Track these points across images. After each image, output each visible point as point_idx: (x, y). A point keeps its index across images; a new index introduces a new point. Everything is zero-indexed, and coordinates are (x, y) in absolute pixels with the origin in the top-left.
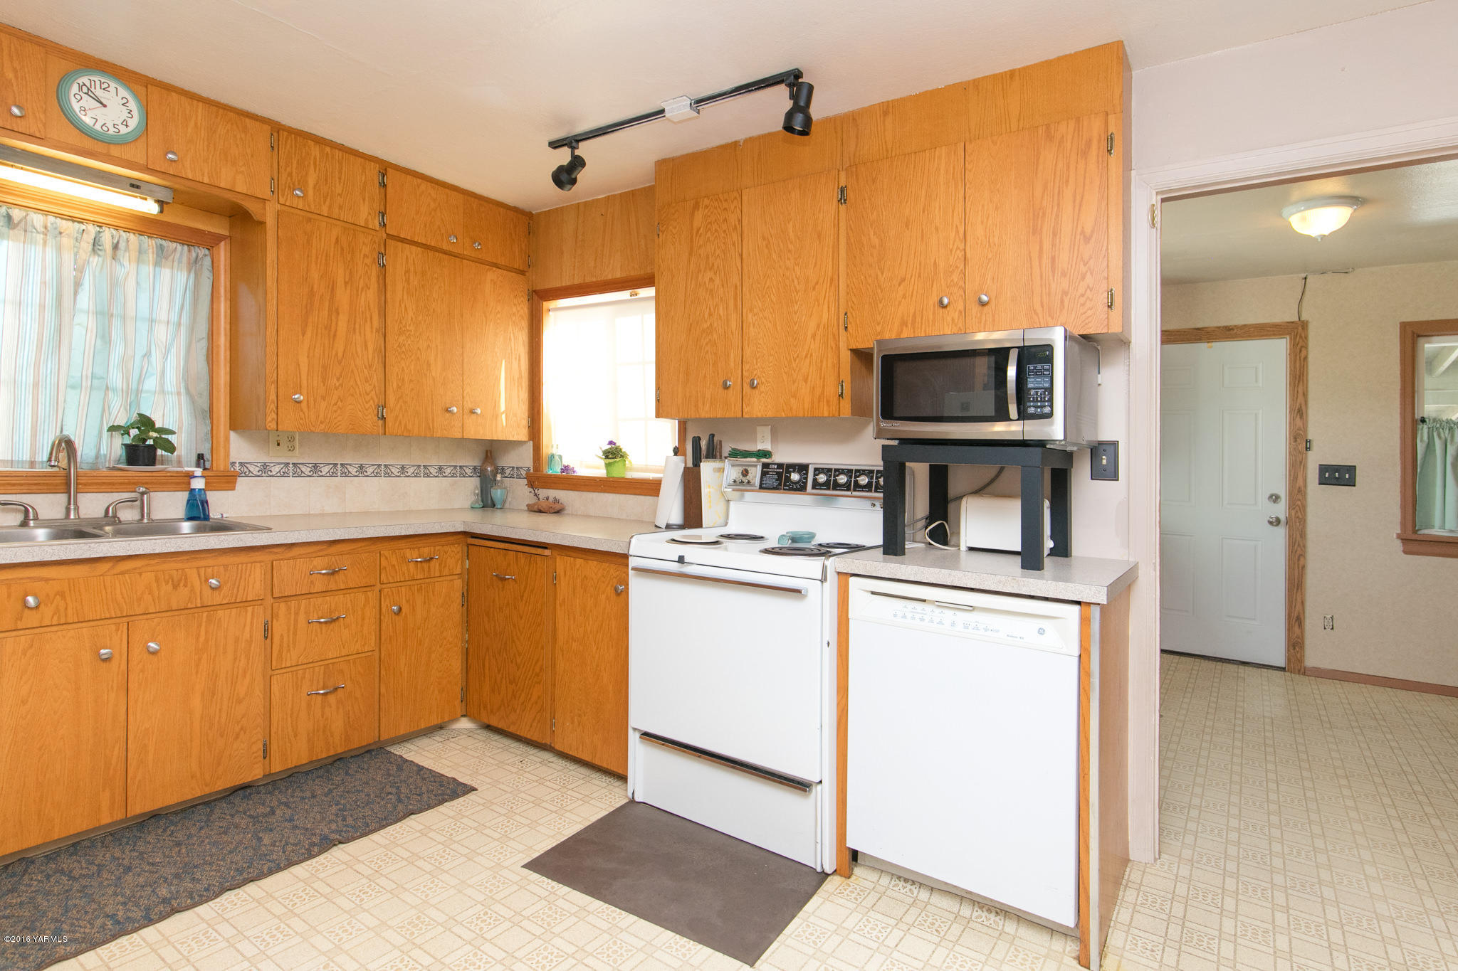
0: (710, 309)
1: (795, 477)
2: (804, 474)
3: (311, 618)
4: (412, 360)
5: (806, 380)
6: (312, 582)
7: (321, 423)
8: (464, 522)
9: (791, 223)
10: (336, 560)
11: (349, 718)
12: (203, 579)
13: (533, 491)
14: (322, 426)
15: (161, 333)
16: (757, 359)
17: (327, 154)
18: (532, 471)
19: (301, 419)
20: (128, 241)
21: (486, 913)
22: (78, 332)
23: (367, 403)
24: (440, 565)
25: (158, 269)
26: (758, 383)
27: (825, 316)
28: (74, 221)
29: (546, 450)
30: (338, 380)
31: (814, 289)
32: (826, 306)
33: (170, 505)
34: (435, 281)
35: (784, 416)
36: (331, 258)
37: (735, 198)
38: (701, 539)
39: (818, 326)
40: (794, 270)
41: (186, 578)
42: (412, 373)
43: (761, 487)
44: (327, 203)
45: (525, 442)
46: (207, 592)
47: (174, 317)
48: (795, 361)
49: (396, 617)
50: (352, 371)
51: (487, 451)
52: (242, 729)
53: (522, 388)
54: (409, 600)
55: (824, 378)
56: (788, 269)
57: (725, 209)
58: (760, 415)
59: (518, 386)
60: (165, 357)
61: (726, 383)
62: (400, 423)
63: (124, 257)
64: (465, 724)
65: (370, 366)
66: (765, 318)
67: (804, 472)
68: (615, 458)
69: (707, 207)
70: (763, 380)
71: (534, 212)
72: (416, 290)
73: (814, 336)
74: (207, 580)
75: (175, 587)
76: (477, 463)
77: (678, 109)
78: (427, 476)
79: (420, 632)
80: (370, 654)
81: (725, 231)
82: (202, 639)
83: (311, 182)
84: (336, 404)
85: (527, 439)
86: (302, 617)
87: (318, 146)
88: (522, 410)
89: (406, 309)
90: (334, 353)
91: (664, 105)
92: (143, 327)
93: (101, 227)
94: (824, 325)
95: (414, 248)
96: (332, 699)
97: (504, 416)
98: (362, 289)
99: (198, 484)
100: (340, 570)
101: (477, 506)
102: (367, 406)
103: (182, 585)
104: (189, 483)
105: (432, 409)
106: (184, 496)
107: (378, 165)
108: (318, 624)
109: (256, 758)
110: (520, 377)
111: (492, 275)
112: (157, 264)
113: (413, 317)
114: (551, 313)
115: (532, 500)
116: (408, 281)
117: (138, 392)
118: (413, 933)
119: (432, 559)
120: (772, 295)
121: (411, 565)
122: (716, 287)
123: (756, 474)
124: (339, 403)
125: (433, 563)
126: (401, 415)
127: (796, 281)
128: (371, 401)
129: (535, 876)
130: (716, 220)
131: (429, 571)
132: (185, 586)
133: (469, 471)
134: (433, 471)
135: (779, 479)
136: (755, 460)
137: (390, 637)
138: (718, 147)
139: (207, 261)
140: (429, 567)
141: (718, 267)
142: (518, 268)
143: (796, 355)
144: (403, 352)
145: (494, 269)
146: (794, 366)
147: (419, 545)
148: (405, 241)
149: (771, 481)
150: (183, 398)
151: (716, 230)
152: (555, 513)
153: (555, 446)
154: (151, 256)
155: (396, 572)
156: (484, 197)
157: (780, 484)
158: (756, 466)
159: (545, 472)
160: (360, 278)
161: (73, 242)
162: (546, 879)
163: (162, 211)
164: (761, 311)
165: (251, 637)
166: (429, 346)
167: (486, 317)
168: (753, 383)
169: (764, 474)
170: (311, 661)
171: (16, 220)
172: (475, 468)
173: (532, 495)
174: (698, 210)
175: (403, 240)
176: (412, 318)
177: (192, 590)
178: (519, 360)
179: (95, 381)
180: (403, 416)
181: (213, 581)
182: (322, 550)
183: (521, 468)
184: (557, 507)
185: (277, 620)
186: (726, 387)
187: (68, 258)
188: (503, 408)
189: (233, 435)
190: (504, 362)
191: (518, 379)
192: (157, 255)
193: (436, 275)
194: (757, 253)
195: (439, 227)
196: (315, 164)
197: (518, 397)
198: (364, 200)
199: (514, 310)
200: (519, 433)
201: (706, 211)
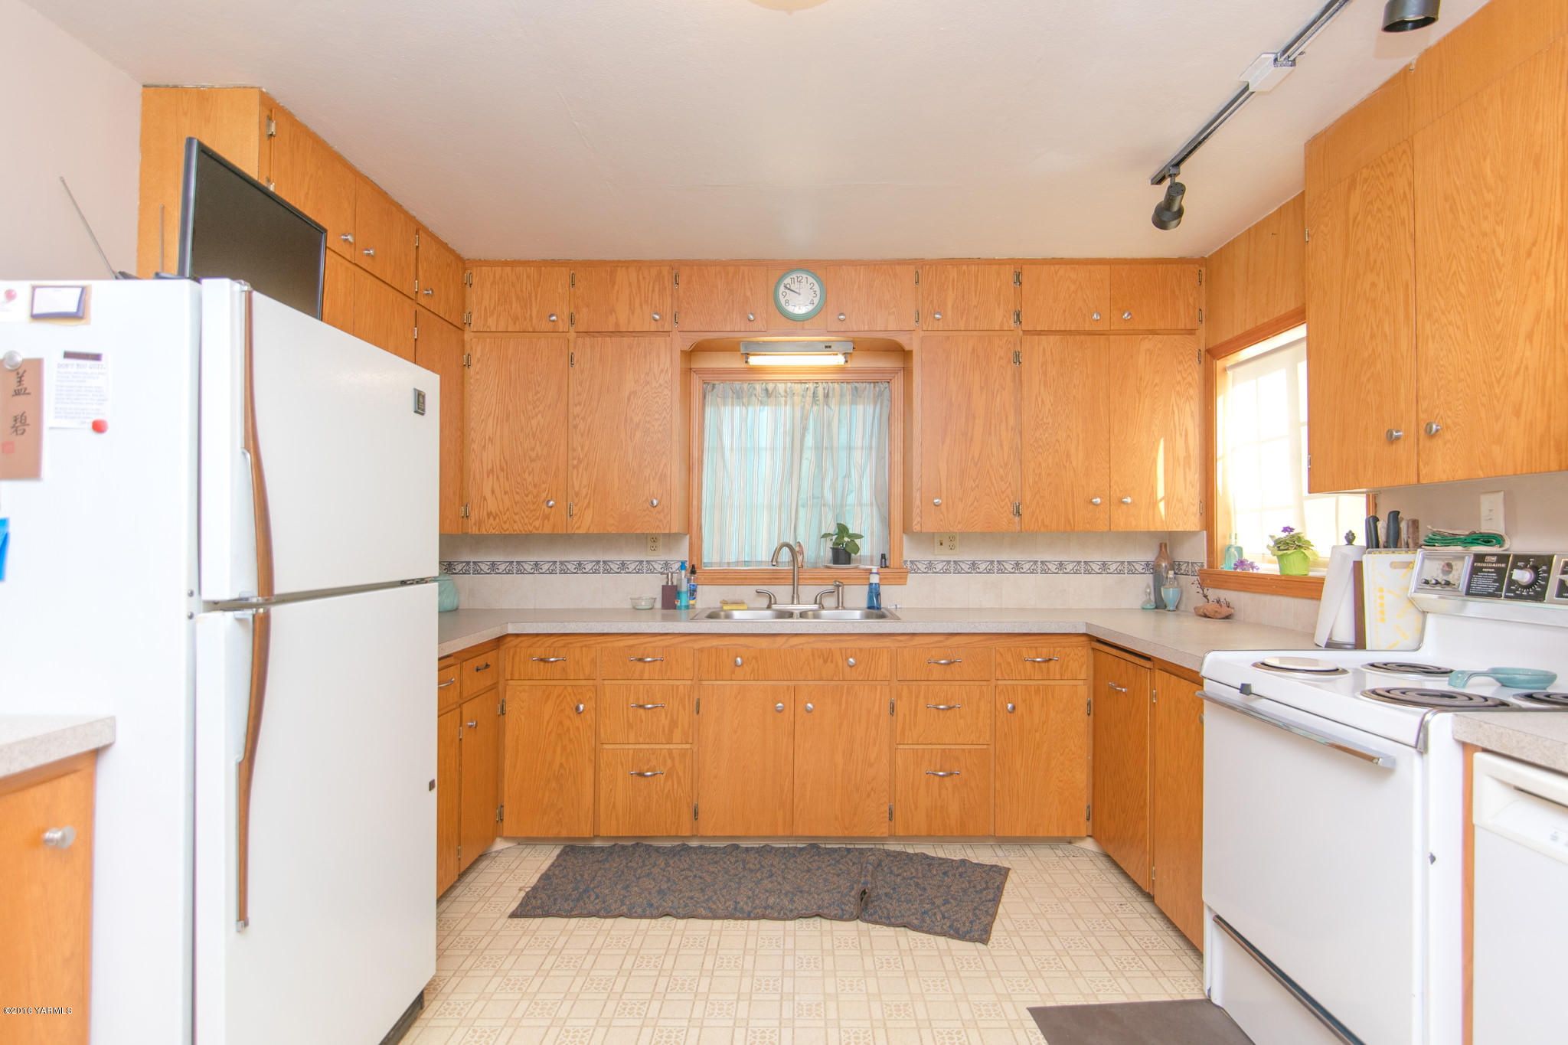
0: (1372, 328)
1: (1523, 576)
2: (1544, 572)
3: (929, 703)
4: (1050, 453)
5: (1517, 413)
6: (930, 670)
7: (959, 523)
8: (1087, 623)
9: (1488, 161)
10: (952, 652)
11: (964, 805)
12: (844, 658)
13: (1201, 592)
14: (960, 527)
15: (858, 456)
16: (1439, 391)
17: (964, 272)
18: (1205, 567)
19: (941, 520)
20: (834, 389)
21: (959, 1033)
22: (805, 463)
23: (1002, 501)
24: (1061, 667)
25: (854, 406)
26: (1437, 431)
27: (1550, 295)
28: (801, 383)
29: (1220, 542)
30: (974, 481)
31: (1529, 254)
32: (1551, 278)
33: (857, 595)
34: (1076, 366)
35: (1482, 476)
36: (968, 368)
37: (1404, 152)
38: (1317, 665)
39: (1537, 318)
40: (1495, 232)
41: (832, 656)
42: (1050, 466)
43: (1468, 593)
44: (964, 318)
45: (1194, 533)
46: (847, 669)
47: (867, 444)
48: (1499, 382)
49: (1012, 714)
50: (988, 472)
51: (1161, 544)
52: (872, 789)
53: (1190, 468)
54: (1025, 700)
55: (1550, 404)
56: (1484, 235)
57: (1391, 174)
58: (1444, 478)
59: (1184, 466)
60: (861, 477)
61: (1391, 434)
62: (1037, 519)
63: (833, 402)
64: (1089, 845)
65: (1006, 465)
66: (1450, 323)
67: (1544, 568)
68: (1287, 549)
69: (1366, 180)
70: (1449, 421)
71: (1206, 257)
72: (1054, 380)
73: (1530, 337)
74: (847, 659)
75: (825, 661)
76: (1150, 556)
77: (1263, 74)
78: (1088, 572)
79: (1037, 735)
80: (985, 747)
81: (1390, 207)
82: (843, 707)
83: (950, 304)
84: (972, 504)
85: (1198, 529)
86: (921, 701)
87: (955, 268)
88: (1191, 496)
89: (1043, 402)
90: (970, 456)
91: (1243, 78)
92: (843, 454)
93: (817, 383)
94: (1549, 312)
95: (1052, 338)
96: (948, 781)
97: (1162, 506)
98: (998, 391)
99: (875, 579)
100: (954, 662)
101: (1148, 606)
102: (1003, 504)
103: (829, 660)
104: (869, 579)
105: (1073, 502)
106: (866, 588)
107: (1012, 266)
108: (935, 710)
109: (883, 818)
110: (1188, 457)
111: (1148, 344)
112: (853, 402)
113: (1051, 408)
114: (1229, 373)
115: (1200, 602)
116: (1045, 373)
117: (842, 505)
118: (891, 1015)
119: (1050, 660)
120: (1460, 284)
121: (1028, 665)
122: (1379, 294)
123: (1461, 572)
124: (976, 503)
125: (1051, 663)
126: (1038, 511)
127: (1498, 252)
128: (1007, 499)
129: (1032, 1024)
130: (1378, 195)
131: (1048, 672)
132: (832, 662)
133: (1139, 568)
134: (1096, 568)
135: (1500, 580)
136: (1459, 548)
137: (1006, 734)
138: (1382, 87)
139: (887, 393)
140: (1048, 669)
141: (1382, 263)
142: (1183, 327)
143: (1500, 372)
144: (1041, 446)
145: (1150, 336)
146: (1497, 391)
147: (1036, 645)
148: (1042, 333)
149: (1485, 582)
150: (875, 508)
151: (1379, 210)
152: (1223, 618)
153: (1233, 537)
154: (848, 398)
155: (1012, 670)
156: (1137, 259)
157: (1500, 589)
158: (1462, 558)
159: (1219, 569)
160: (995, 381)
161: (800, 398)
162: (1040, 1032)
163: (846, 362)
164: (1443, 313)
165: (880, 712)
166: (1069, 436)
167: (1139, 392)
168: (1431, 430)
169: (1475, 571)
170: (930, 742)
171: (770, 390)
172: (1147, 564)
173: (1200, 595)
174: (1355, 189)
175: (1040, 333)
176: (1050, 410)
177: (837, 666)
178: (1186, 435)
179: (815, 501)
180: (1040, 512)
181: (851, 660)
182: (940, 642)
183: (1195, 563)
184: (1225, 611)
185: (901, 700)
186: (1391, 440)
187: (798, 410)
188: (1160, 493)
189: (905, 537)
190: (1162, 440)
191: (1184, 458)
192: (853, 395)
193: (1077, 361)
194: (1437, 225)
195: (1080, 309)
196: (953, 285)
197: (1185, 479)
198: (999, 305)
199: (1179, 378)
200: (1191, 522)
201: (1365, 187)
